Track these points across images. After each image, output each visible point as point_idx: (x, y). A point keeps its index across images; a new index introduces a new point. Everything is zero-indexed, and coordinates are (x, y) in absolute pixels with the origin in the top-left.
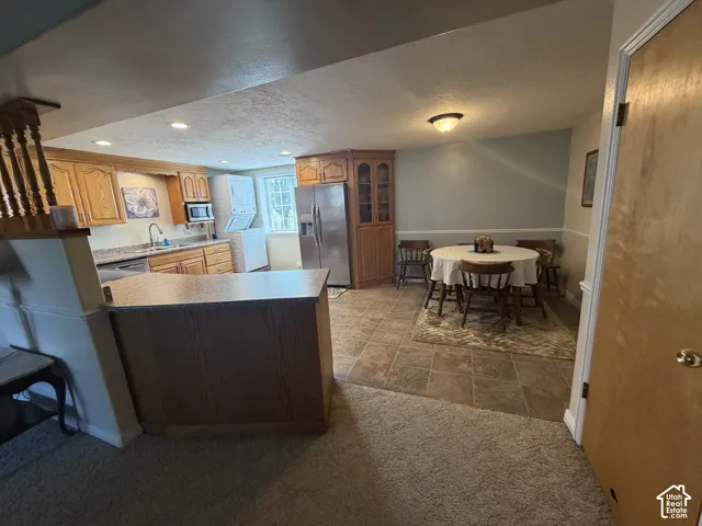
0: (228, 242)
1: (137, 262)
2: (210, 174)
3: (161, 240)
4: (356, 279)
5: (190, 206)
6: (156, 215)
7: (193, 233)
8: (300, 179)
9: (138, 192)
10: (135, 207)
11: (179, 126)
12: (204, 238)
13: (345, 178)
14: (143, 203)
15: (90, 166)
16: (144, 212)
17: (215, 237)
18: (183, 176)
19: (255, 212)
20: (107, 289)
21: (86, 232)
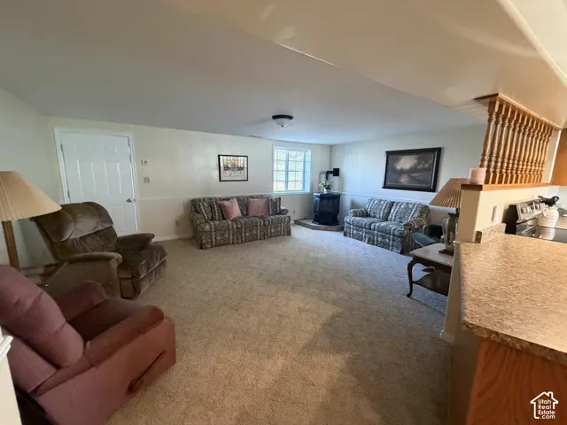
20: (479, 234)
21: (480, 188)
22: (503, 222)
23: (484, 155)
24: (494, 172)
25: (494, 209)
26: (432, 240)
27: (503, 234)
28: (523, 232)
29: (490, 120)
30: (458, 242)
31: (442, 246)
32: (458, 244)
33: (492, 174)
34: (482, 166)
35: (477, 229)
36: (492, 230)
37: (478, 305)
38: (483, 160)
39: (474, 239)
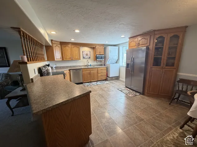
0: (106, 67)
1: (79, 70)
2: (105, 46)
3: (90, 64)
4: (146, 91)
5: (97, 56)
6: (90, 58)
7: (99, 63)
8: (130, 47)
9: (86, 52)
10: (85, 56)
11: (77, 31)
12: (102, 65)
13: (148, 45)
14: (87, 55)
15: (74, 46)
16: (87, 57)
17: (104, 65)
18: (97, 47)
19: (117, 58)
20: (32, 79)
21: (26, 63)
22: (39, 73)
23: (23, 51)
24: (30, 57)
25: (34, 70)
26: (16, 87)
27: (40, 77)
28: (45, 75)
29: (21, 38)
30: (25, 85)
31: (21, 88)
32: (26, 85)
33: (29, 58)
34: (24, 55)
35: (31, 78)
36: (36, 77)
37: (37, 104)
38: (24, 53)
39: (31, 82)
